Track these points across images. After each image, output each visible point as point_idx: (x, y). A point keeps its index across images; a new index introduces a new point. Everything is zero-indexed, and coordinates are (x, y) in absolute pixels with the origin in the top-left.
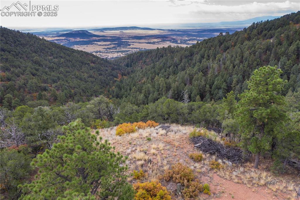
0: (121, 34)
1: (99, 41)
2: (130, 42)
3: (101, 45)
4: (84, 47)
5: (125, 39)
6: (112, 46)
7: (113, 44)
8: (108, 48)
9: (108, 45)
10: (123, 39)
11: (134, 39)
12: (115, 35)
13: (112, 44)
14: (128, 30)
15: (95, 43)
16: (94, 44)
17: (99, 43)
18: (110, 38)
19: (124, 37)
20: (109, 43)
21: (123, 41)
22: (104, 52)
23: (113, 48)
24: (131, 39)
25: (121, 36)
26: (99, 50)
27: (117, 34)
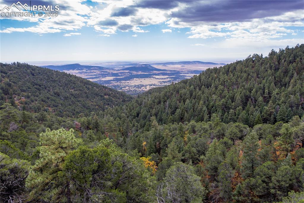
0: (181, 68)
1: (158, 74)
2: (187, 76)
3: (158, 79)
4: (141, 80)
5: (184, 74)
6: (169, 79)
7: (170, 78)
8: (163, 82)
9: (165, 79)
10: (181, 73)
11: (193, 74)
12: (175, 69)
13: (168, 78)
14: (190, 64)
15: (154, 76)
16: (152, 77)
17: (157, 77)
18: (170, 72)
19: (184, 71)
20: (167, 76)
21: (181, 75)
22: (158, 85)
23: (168, 81)
24: (189, 73)
25: (180, 71)
26: (154, 84)
27: (178, 68)
